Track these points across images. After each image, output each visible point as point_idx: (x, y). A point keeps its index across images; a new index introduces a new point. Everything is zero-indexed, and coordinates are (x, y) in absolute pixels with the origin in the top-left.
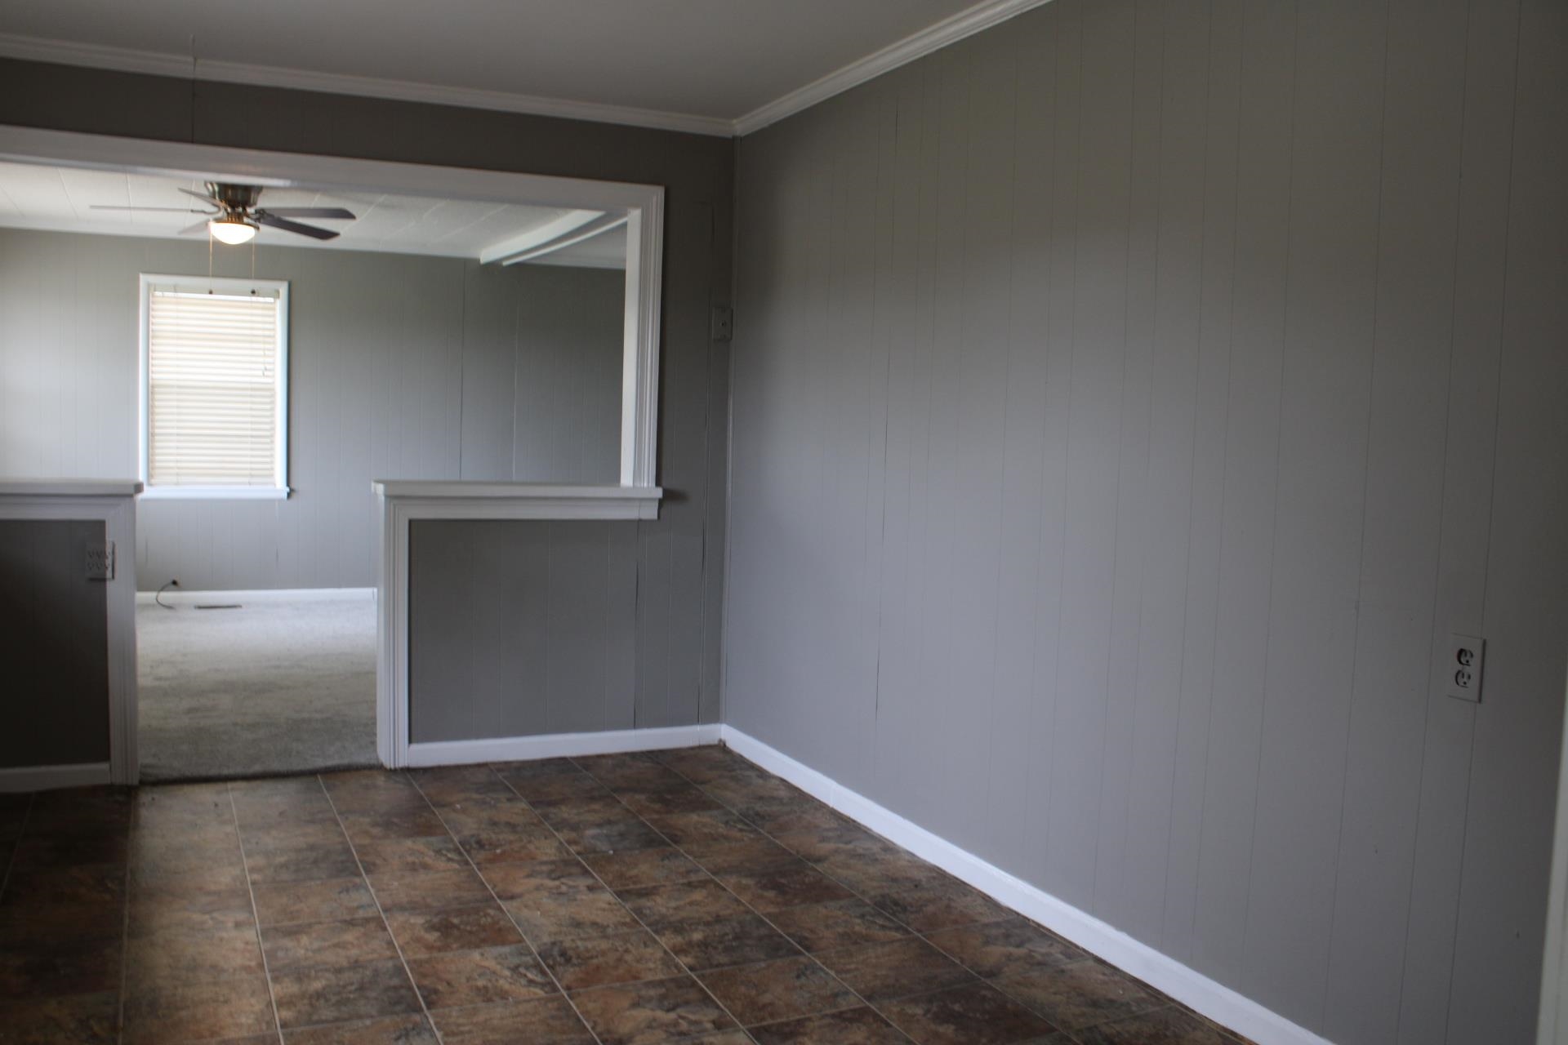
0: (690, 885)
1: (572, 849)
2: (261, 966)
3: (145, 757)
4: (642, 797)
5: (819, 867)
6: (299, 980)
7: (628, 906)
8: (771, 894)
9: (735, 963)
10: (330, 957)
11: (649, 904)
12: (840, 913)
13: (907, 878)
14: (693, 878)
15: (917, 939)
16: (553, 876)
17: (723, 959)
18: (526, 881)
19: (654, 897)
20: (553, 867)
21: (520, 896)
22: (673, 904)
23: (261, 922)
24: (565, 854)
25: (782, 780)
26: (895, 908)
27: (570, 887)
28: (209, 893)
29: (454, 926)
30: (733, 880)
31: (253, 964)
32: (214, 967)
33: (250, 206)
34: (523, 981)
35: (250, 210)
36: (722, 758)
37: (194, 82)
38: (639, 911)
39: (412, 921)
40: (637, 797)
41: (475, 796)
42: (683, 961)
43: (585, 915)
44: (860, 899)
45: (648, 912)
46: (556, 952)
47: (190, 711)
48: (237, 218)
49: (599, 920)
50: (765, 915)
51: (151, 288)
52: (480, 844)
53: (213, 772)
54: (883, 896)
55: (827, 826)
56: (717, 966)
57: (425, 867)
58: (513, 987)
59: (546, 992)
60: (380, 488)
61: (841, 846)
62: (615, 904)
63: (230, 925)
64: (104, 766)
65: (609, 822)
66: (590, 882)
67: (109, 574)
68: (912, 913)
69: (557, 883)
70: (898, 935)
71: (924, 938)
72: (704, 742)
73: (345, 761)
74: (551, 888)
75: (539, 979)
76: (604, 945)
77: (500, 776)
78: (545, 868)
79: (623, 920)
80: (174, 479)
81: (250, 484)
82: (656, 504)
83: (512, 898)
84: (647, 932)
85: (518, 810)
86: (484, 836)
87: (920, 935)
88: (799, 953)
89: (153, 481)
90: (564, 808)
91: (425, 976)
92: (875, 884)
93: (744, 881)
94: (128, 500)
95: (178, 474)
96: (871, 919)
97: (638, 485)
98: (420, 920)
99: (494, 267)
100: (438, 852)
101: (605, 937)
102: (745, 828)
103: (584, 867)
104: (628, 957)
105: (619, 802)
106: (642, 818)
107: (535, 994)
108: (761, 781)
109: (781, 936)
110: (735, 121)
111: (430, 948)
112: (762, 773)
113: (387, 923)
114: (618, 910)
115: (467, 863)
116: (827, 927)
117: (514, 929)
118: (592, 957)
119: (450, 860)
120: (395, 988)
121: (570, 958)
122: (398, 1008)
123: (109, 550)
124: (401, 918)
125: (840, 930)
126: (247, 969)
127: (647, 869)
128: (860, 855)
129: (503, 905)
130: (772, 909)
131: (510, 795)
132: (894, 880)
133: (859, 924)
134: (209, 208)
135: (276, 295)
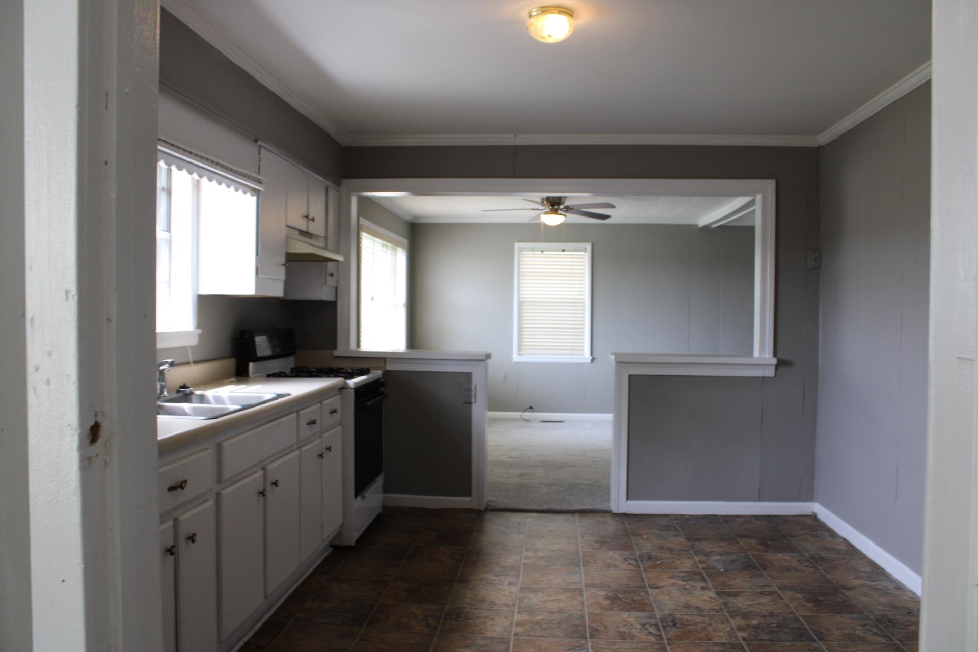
0: (763, 594)
1: (701, 566)
2: (514, 605)
3: (490, 497)
4: (753, 541)
5: (848, 593)
6: (530, 614)
7: (721, 600)
8: (810, 605)
9: (771, 640)
10: (549, 605)
11: (733, 601)
12: (850, 621)
13: (905, 608)
14: (766, 590)
15: (896, 644)
16: (684, 579)
17: (765, 637)
18: (669, 580)
19: (737, 597)
20: (685, 574)
21: (662, 587)
22: (748, 603)
23: (522, 584)
24: (695, 568)
25: (845, 540)
26: (889, 624)
27: (692, 586)
28: (501, 567)
29: (619, 599)
30: (790, 594)
31: (511, 603)
32: (492, 602)
33: (562, 204)
34: (646, 632)
35: (562, 207)
36: (813, 525)
37: (515, 147)
38: (726, 604)
39: (598, 593)
40: (751, 541)
41: (657, 532)
42: (740, 634)
43: (695, 602)
44: (867, 616)
45: (731, 605)
46: (670, 619)
47: (522, 475)
48: (555, 211)
49: (701, 606)
50: (801, 616)
51: (521, 249)
52: (650, 558)
53: (523, 507)
54: (883, 616)
55: (863, 570)
56: (760, 640)
57: (615, 566)
58: (640, 634)
59: (656, 640)
60: (613, 356)
61: (868, 582)
62: (714, 598)
63: (506, 583)
64: (468, 499)
65: (728, 553)
66: (704, 584)
67: (473, 400)
68: (899, 628)
69: (685, 583)
70: (883, 641)
71: (900, 645)
72: (803, 513)
73: (591, 507)
74: (681, 586)
75: (655, 632)
76: (698, 619)
77: (675, 522)
78: (681, 574)
79: (715, 608)
80: (531, 351)
81: (571, 354)
82: (773, 368)
83: (657, 588)
84: (726, 616)
85: (677, 541)
86: (653, 554)
87: (898, 643)
88: (814, 641)
89: (521, 353)
90: (704, 543)
91: (595, 622)
92: (880, 608)
93: (797, 596)
94: (483, 362)
95: (534, 349)
96: (869, 628)
97: (762, 356)
98: (603, 593)
99: (706, 229)
100: (625, 559)
101: (702, 616)
102: (810, 565)
103: (704, 577)
104: (710, 628)
105: (738, 543)
106: (748, 553)
107: (650, 640)
108: (831, 539)
109: (806, 629)
110: (818, 137)
111: (603, 608)
112: (833, 534)
113: (584, 592)
114: (714, 602)
115: (639, 567)
116: (838, 628)
117: (651, 604)
118: (688, 625)
119: (630, 564)
120: (576, 625)
121: (677, 624)
122: (576, 635)
123: (473, 387)
124: (593, 591)
125: (846, 631)
126: (507, 605)
127: (740, 581)
128: (879, 589)
129: (650, 591)
130: (808, 614)
131: (676, 533)
132: (895, 607)
133: (860, 630)
134: (541, 207)
135: (585, 250)
